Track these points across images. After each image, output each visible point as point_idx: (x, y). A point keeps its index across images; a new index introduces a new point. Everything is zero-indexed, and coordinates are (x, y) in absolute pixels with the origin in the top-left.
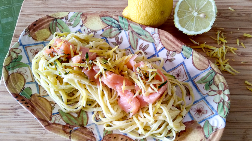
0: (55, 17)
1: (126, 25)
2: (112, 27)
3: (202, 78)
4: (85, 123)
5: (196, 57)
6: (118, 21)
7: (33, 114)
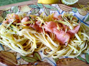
0: (4, 10)
1: (42, 6)
2: (35, 9)
3: (87, 19)
4: (40, 59)
5: (80, 11)
6: (37, 5)
7: (3, 63)
